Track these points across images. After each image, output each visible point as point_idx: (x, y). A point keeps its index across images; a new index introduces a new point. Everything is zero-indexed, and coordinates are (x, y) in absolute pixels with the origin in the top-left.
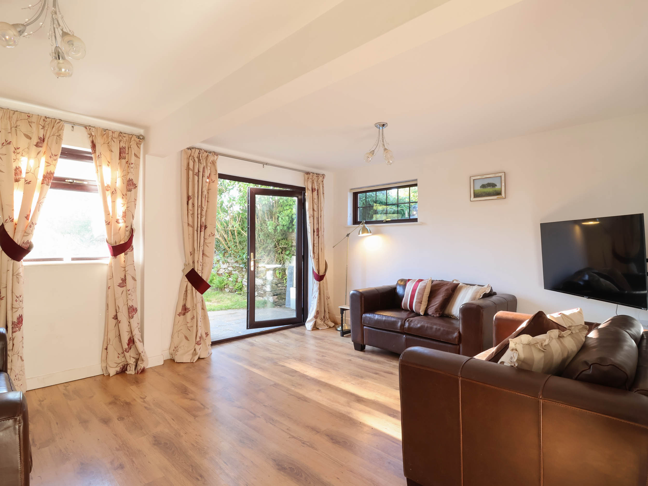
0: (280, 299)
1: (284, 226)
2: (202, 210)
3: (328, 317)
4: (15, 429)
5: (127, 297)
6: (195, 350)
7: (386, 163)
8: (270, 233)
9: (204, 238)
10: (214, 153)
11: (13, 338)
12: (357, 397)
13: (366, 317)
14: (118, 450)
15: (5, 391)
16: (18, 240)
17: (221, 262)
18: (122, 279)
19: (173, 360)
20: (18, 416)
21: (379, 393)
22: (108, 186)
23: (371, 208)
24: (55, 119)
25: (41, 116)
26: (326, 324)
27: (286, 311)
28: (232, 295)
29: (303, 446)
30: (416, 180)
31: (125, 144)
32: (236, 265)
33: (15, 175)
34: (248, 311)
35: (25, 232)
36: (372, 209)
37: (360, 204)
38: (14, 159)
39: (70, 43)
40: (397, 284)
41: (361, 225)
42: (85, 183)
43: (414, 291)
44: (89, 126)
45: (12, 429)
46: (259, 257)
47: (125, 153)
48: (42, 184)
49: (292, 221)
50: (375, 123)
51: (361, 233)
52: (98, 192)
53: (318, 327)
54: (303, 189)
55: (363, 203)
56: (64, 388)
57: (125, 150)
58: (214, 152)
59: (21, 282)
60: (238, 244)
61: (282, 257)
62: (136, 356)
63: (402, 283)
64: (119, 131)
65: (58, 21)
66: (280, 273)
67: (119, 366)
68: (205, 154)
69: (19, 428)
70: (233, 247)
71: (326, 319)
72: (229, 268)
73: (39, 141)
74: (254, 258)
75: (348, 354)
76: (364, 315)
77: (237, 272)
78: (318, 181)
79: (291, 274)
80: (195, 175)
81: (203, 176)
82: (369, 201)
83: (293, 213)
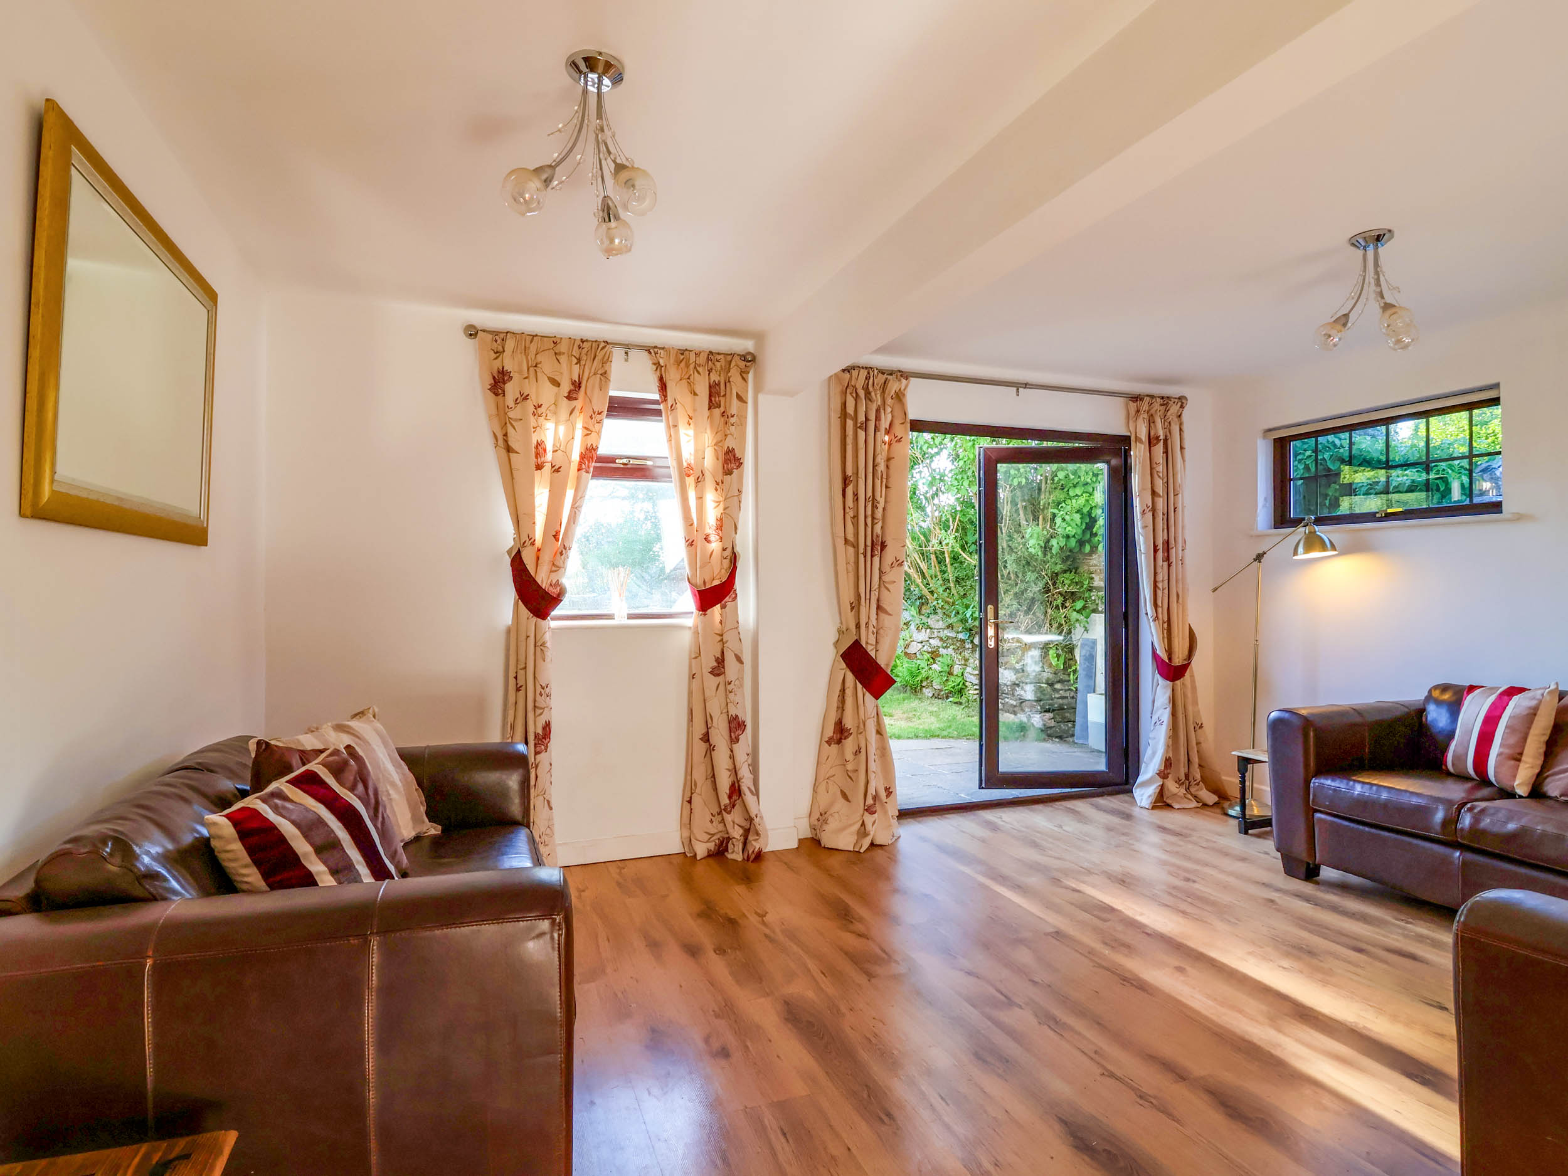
0: (1061, 722)
1: (1068, 537)
2: (874, 507)
3: (1198, 777)
4: (552, 938)
5: (727, 697)
6: (863, 824)
7: (1390, 347)
8: (1034, 556)
9: (881, 572)
10: (899, 374)
11: (537, 762)
12: (1297, 1005)
13: (1322, 786)
14: (717, 1016)
15: (529, 864)
16: (542, 580)
17: (913, 627)
18: (717, 660)
19: (815, 842)
20: (558, 915)
21: (1371, 1006)
22: (689, 467)
23: (1333, 479)
24: (596, 341)
25: (575, 340)
26: (1192, 795)
27: (1077, 753)
28: (938, 705)
29: (1141, 1105)
30: (1496, 386)
31: (720, 376)
32: (948, 634)
33: (536, 457)
34: (981, 746)
35: (553, 564)
36: (1335, 483)
37: (1296, 469)
38: (534, 428)
39: (630, 184)
40: (1429, 698)
41: (1301, 530)
42: (649, 463)
43: (1491, 721)
44: (656, 347)
45: (548, 937)
46: (1005, 615)
47: (718, 394)
48: (579, 470)
49: (1090, 524)
50: (1350, 236)
51: (1301, 549)
52: (671, 482)
53: (1169, 801)
54: (1126, 440)
55: (1307, 468)
56: (618, 871)
57: (720, 388)
58: (900, 371)
59: (548, 659)
60: (952, 585)
61: (1065, 617)
62: (746, 824)
63: (1446, 696)
64: (708, 351)
65: (606, 144)
66: (1058, 656)
67: (712, 839)
68: (881, 378)
69: (559, 937)
70: (941, 590)
71: (1193, 783)
72: (931, 641)
73: (572, 388)
74: (996, 617)
75: (1263, 884)
76: (1317, 781)
77: (950, 651)
78: (1166, 418)
79: (1091, 658)
80: (859, 430)
81: (876, 429)
82: (1324, 459)
83: (1093, 505)
